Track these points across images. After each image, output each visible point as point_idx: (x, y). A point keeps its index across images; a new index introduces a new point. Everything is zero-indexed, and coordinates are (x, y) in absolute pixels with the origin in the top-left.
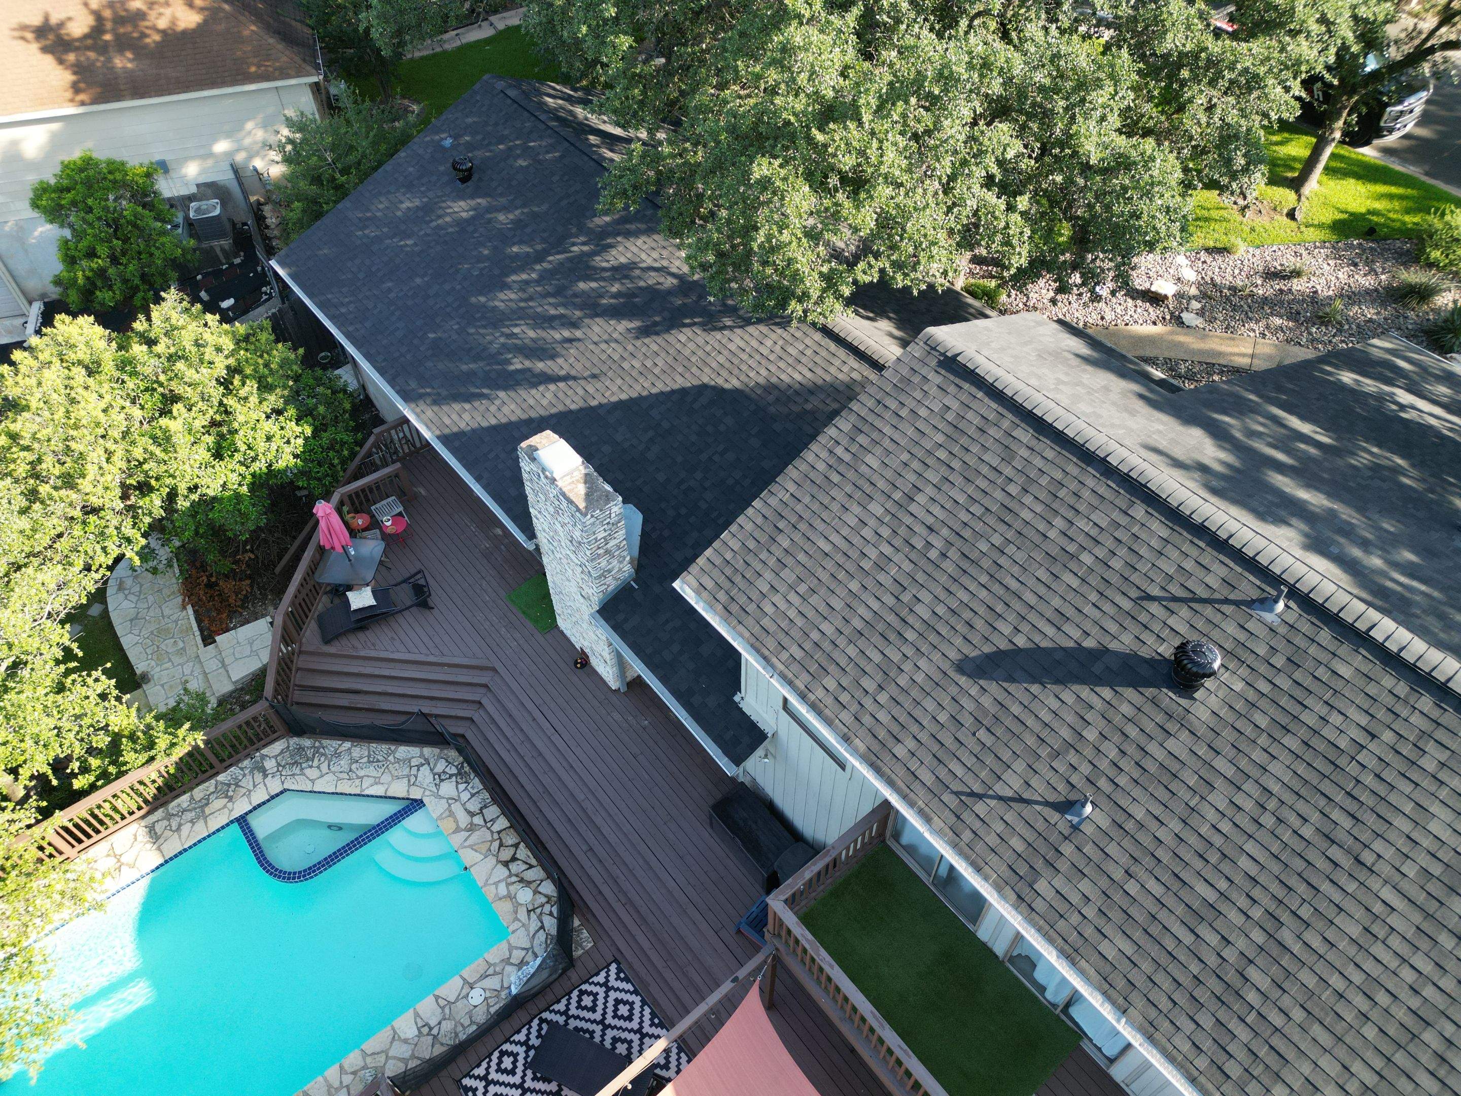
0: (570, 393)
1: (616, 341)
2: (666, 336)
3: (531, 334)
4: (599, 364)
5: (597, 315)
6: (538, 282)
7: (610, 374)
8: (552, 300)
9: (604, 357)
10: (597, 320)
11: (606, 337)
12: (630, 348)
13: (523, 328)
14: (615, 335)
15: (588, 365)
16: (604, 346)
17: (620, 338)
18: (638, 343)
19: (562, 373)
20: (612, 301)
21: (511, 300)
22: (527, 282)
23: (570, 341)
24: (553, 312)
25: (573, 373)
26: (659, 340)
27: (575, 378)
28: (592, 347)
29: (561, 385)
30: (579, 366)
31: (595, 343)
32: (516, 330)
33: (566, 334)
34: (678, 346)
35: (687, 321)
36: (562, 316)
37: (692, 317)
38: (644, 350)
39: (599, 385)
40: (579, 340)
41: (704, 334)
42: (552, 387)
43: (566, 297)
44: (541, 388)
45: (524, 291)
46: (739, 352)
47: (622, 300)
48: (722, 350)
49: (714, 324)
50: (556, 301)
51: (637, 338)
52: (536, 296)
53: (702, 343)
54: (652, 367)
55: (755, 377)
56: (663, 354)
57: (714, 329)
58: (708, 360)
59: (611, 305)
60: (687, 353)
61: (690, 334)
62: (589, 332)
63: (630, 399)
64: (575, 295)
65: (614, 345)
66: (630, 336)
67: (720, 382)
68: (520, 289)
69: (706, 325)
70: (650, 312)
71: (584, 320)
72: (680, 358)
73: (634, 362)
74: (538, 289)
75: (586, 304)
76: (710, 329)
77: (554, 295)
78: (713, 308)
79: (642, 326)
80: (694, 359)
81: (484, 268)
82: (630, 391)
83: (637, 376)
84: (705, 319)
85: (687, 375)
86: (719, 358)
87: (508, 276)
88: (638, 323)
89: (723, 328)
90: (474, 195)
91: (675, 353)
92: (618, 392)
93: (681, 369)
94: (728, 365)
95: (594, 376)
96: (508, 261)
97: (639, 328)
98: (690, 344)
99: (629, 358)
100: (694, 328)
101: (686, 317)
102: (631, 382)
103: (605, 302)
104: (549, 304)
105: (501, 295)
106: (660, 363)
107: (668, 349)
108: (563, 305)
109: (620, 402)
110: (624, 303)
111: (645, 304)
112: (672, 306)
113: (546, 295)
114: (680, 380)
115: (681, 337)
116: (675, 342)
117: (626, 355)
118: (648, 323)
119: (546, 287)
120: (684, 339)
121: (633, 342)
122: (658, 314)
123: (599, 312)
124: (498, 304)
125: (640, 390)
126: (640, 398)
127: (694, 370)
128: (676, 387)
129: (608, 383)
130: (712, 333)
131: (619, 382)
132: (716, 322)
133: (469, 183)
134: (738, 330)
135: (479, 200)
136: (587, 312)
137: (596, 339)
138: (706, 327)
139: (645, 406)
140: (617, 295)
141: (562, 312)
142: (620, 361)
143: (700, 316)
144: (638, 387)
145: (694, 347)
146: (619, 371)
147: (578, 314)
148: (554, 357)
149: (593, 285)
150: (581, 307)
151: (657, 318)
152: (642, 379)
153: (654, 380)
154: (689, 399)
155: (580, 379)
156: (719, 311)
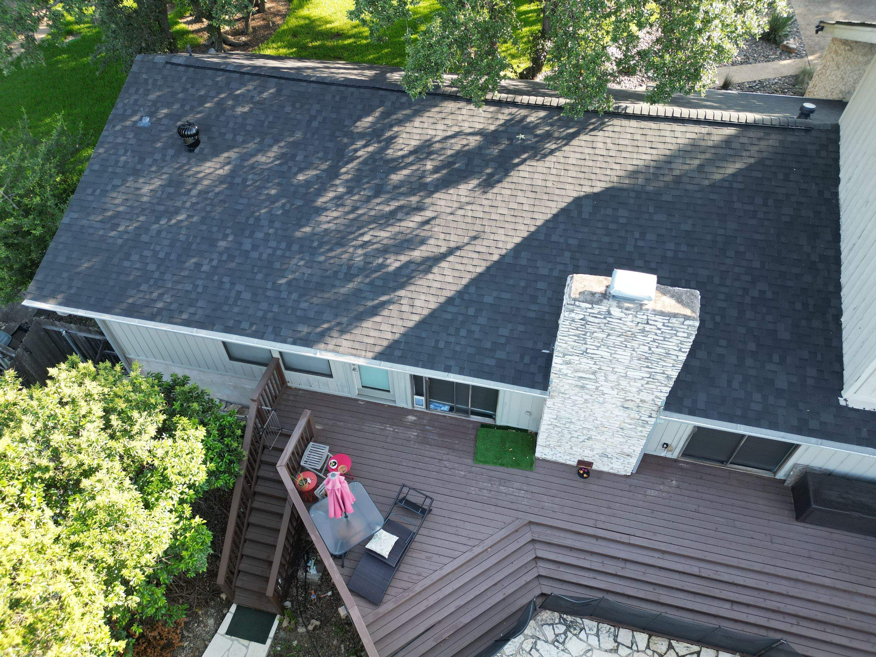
3: (383, 234)
5: (433, 192)
7: (487, 229)
8: (378, 200)
9: (469, 220)
10: (436, 195)
12: (484, 202)
13: (372, 233)
14: (463, 199)
16: (461, 212)
17: (468, 200)
18: (489, 195)
20: (436, 176)
21: (336, 218)
22: (339, 198)
23: (426, 223)
24: (387, 209)
25: (453, 245)
27: (459, 248)
28: (451, 217)
30: (453, 238)
35: (516, 161)
38: (499, 198)
39: (485, 243)
40: (434, 218)
42: (444, 264)
43: (388, 192)
45: (343, 205)
46: (582, 163)
47: (444, 172)
48: (567, 167)
49: (542, 152)
50: (383, 199)
51: (485, 192)
52: (358, 204)
53: (545, 171)
54: (520, 207)
55: (613, 173)
56: (520, 193)
57: (545, 156)
58: (562, 179)
59: (438, 179)
60: (540, 183)
61: (528, 168)
62: (438, 208)
63: (525, 239)
64: (396, 187)
65: (469, 207)
66: (477, 194)
67: (588, 190)
68: (338, 206)
69: (536, 156)
70: (477, 169)
71: (425, 201)
72: (538, 189)
73: (500, 211)
74: (356, 197)
75: (414, 189)
76: (542, 158)
77: (376, 196)
78: (529, 142)
79: (481, 182)
80: (549, 184)
81: (284, 205)
82: (518, 233)
83: (513, 219)
84: (531, 153)
85: (555, 198)
86: (570, 174)
87: (314, 201)
88: (475, 182)
89: (552, 152)
90: (216, 153)
91: (530, 188)
92: (508, 239)
93: (546, 197)
94: (582, 175)
95: (475, 238)
96: (303, 190)
97: (479, 185)
98: (536, 176)
99: (493, 210)
100: (528, 163)
101: (513, 158)
102: (512, 226)
103: (429, 180)
104: (378, 204)
105: (323, 219)
106: (524, 201)
107: (520, 188)
108: (393, 199)
109: (518, 245)
110: (447, 173)
111: (467, 165)
112: (492, 156)
113: (368, 199)
114: (553, 205)
115: (522, 174)
116: (521, 180)
117: (487, 209)
118: (484, 177)
119: (362, 193)
120: (526, 175)
121: (484, 197)
122: (487, 166)
123: (432, 189)
124: (325, 226)
125: (526, 228)
126: (532, 234)
127: (557, 192)
128: (555, 211)
129: (492, 237)
130: (546, 159)
131: (502, 231)
132: (542, 150)
133: (201, 145)
134: (566, 148)
135: (226, 155)
136: (421, 194)
137: (449, 210)
138: (537, 158)
139: (542, 237)
140: (436, 170)
141: (396, 205)
142: (487, 216)
143: (525, 152)
144: (522, 227)
145: (541, 177)
146: (493, 223)
147: (414, 199)
148: (423, 242)
149: (406, 172)
150: (412, 192)
151: (489, 171)
152: (519, 220)
153: (530, 215)
154: (575, 214)
155: (463, 246)
156: (537, 142)
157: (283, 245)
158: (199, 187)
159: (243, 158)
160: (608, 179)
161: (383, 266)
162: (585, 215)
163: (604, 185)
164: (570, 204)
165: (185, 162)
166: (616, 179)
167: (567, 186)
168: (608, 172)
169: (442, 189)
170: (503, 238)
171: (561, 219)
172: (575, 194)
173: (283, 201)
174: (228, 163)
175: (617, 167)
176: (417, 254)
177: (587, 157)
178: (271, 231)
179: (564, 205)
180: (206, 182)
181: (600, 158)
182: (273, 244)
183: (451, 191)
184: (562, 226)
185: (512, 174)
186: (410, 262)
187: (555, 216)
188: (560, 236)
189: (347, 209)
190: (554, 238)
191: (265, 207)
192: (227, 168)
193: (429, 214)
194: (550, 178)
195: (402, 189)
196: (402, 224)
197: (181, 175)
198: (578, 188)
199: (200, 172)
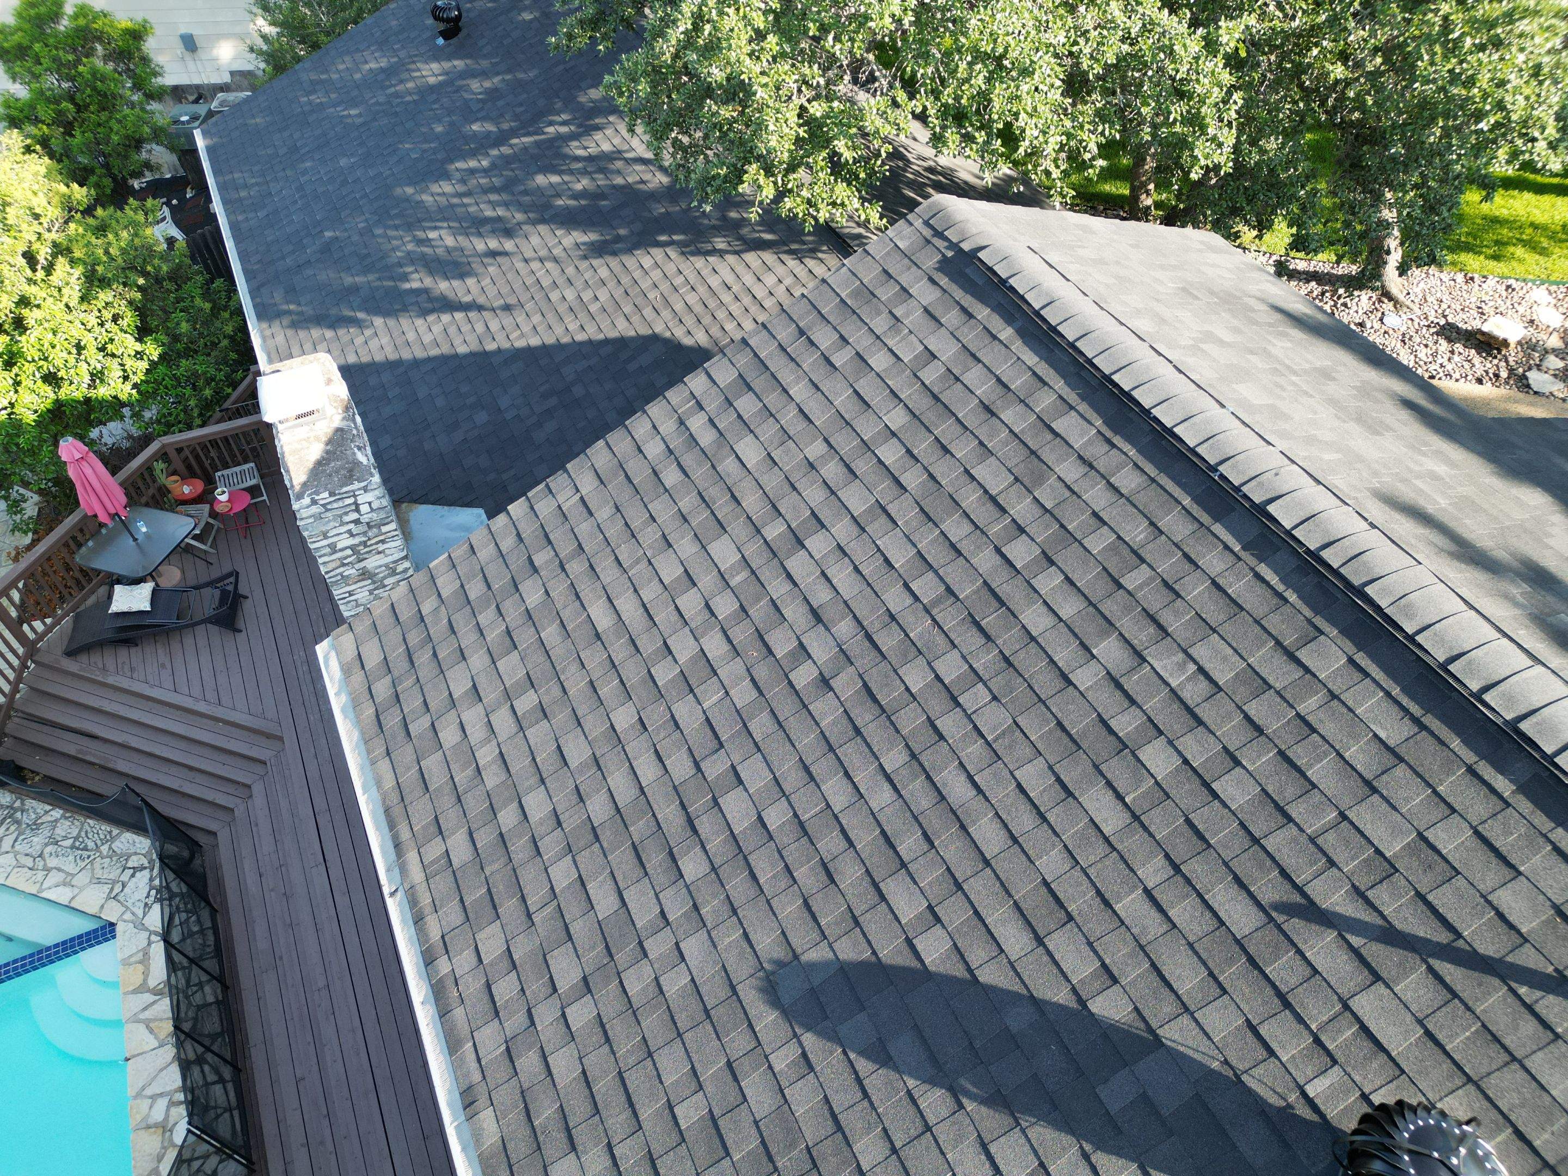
2: (625, 258)
3: (450, 241)
5: (543, 221)
6: (486, 172)
7: (529, 306)
8: (494, 197)
9: (530, 282)
10: (542, 227)
12: (570, 270)
13: (443, 232)
14: (557, 251)
16: (535, 265)
17: (560, 254)
18: (583, 265)
20: (570, 202)
22: (472, 172)
24: (489, 213)
25: (481, 300)
26: (614, 262)
28: (520, 265)
30: (492, 292)
33: (493, 244)
34: (637, 274)
35: (663, 238)
36: (498, 220)
38: (588, 274)
39: (507, 321)
40: (506, 254)
41: (680, 259)
43: (513, 193)
45: (464, 183)
46: (721, 291)
47: (583, 202)
48: (698, 285)
49: (699, 246)
50: (499, 198)
51: (585, 257)
52: (476, 190)
53: (671, 272)
54: (590, 303)
56: (612, 283)
57: (696, 252)
58: (672, 297)
59: (567, 208)
60: (646, 284)
61: (660, 257)
62: (524, 244)
64: (525, 192)
65: (550, 265)
66: (576, 253)
67: (679, 333)
69: (687, 246)
70: (615, 222)
71: (524, 227)
72: (633, 291)
73: (568, 292)
74: (484, 181)
75: (535, 205)
76: (690, 253)
77: (500, 191)
78: (706, 221)
79: (599, 241)
80: (652, 294)
81: (429, 149)
82: (546, 334)
83: (565, 313)
84: (688, 237)
85: (635, 318)
86: (690, 296)
87: (453, 162)
88: (594, 237)
89: (710, 252)
90: (452, 56)
91: (629, 284)
92: (530, 334)
93: (628, 308)
94: (698, 308)
95: (507, 307)
97: (592, 243)
98: (655, 272)
99: (564, 285)
100: (670, 249)
101: (663, 232)
102: (554, 322)
103: (560, 202)
104: (489, 202)
106: (603, 296)
107: (621, 276)
108: (506, 204)
109: (526, 349)
110: (585, 206)
111: (613, 209)
112: (649, 215)
113: (490, 190)
114: (622, 324)
115: (645, 260)
116: (634, 267)
117: (560, 281)
118: (608, 238)
119: (494, 179)
120: (648, 264)
121: (578, 262)
122: (628, 225)
123: (547, 217)
124: (426, 199)
125: (561, 334)
126: (556, 347)
127: (648, 312)
128: (613, 334)
129: (521, 319)
130: (692, 259)
131: (536, 318)
132: (703, 243)
134: (731, 258)
136: (533, 215)
137: (529, 254)
138: (686, 250)
139: (559, 359)
140: (580, 195)
141: (500, 213)
142: (549, 289)
143: (684, 233)
144: (559, 329)
145: (658, 277)
146: (543, 303)
147: (519, 218)
148: (464, 275)
149: (555, 179)
150: (528, 208)
151: (623, 232)
152: (569, 319)
153: (585, 320)
154: (625, 356)
155: (486, 309)
156: (712, 227)
157: (375, 195)
158: (400, 87)
160: (719, 335)
161: (406, 277)
162: (632, 367)
163: (702, 341)
164: (638, 338)
167: (665, 312)
168: (731, 327)
169: (556, 223)
170: (527, 329)
171: (605, 350)
172: (659, 328)
173: (433, 145)
176: (443, 286)
177: (736, 288)
178: (386, 173)
179: (631, 334)
180: (410, 85)
181: (747, 301)
182: (370, 188)
183: (560, 232)
184: (593, 361)
185: (637, 252)
186: (427, 291)
187: (605, 342)
188: (576, 372)
189: (462, 189)
190: (567, 369)
191: (414, 143)
194: (664, 286)
195: (526, 198)
196: (476, 241)
197: (404, 65)
198: (673, 323)
199: (419, 70)
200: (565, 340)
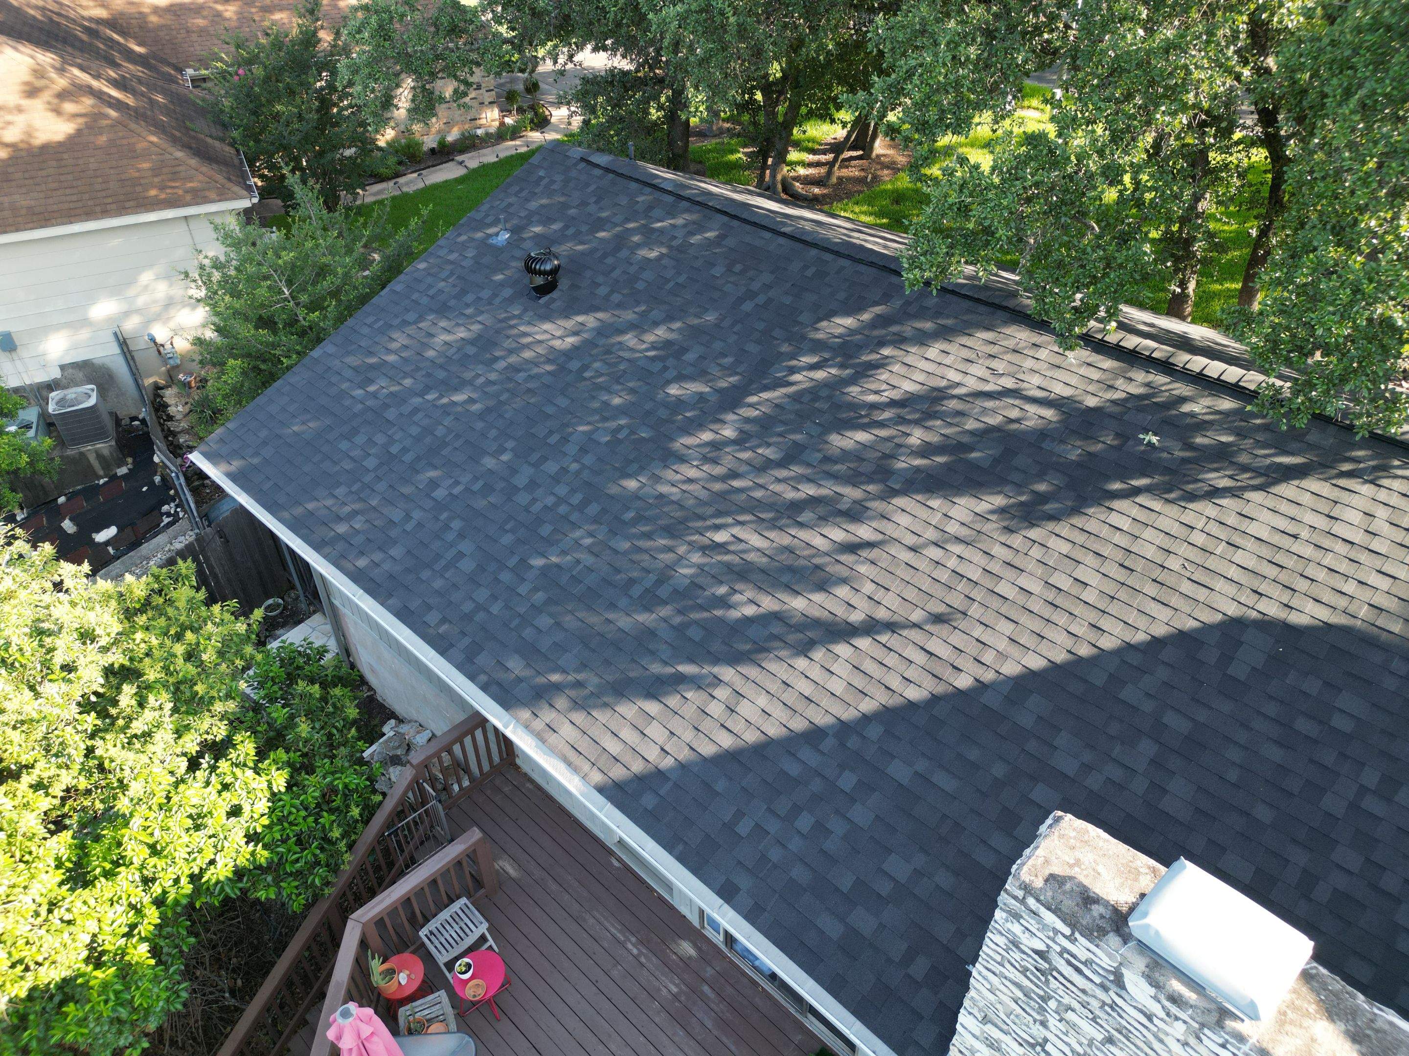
0: (891, 660)
1: (958, 540)
2: (1078, 521)
3: (756, 541)
4: (938, 591)
5: (895, 493)
6: (740, 442)
7: (975, 611)
8: (783, 473)
9: (944, 576)
10: (900, 501)
11: (931, 534)
12: (997, 550)
13: (736, 531)
14: (952, 528)
15: (911, 594)
16: (934, 553)
17: (963, 532)
18: (1016, 541)
19: (856, 617)
20: (918, 462)
21: (690, 481)
22: (716, 445)
23: (853, 548)
24: (791, 495)
25: (881, 614)
26: (1063, 528)
27: (891, 627)
28: (906, 556)
29: (864, 643)
30: (890, 600)
31: (913, 549)
32: (720, 537)
33: (837, 535)
34: (1118, 538)
35: (1117, 486)
36: (813, 501)
37: (1122, 479)
38: (1036, 552)
39: (956, 639)
40: (871, 545)
41: (1173, 511)
42: (842, 649)
43: (809, 465)
44: (818, 654)
45: (715, 462)
46: (1286, 542)
47: (940, 459)
48: (1237, 539)
49: (1190, 487)
50: (792, 474)
51: (1009, 530)
52: (744, 468)
53: (1175, 529)
54: (1076, 590)
55: (1365, 595)
56: (1090, 559)
57: (1192, 497)
58: (1212, 563)
59: (918, 470)
60: (1150, 552)
61: (1135, 512)
62: (889, 529)
63: (1054, 667)
64: (827, 459)
65: (957, 549)
66: (988, 527)
67: (1272, 610)
68: (706, 459)
69: (1170, 491)
70: (1016, 477)
71: (869, 504)
72: (1139, 565)
73: (1024, 581)
74: (745, 455)
75: (861, 474)
76: (1182, 498)
77: (782, 464)
78: (1165, 455)
79: (1012, 506)
80: (1174, 563)
81: (620, 428)
82: (1044, 648)
83: (1047, 612)
84: (1158, 479)
85: (1175, 601)
86: (1239, 557)
87: (672, 440)
88: (999, 501)
89: (1214, 493)
90: (567, 312)
91: (1119, 556)
92: (1014, 651)
93: (1151, 589)
94: (1271, 572)
95: (938, 619)
96: (663, 413)
97: (1002, 511)
98: (1148, 534)
99: (1009, 574)
100: (1140, 499)
101: (1109, 478)
102: (1037, 625)
103: (901, 465)
104: (779, 480)
105: (669, 475)
106: (1093, 579)
107: (1096, 547)
108: (809, 480)
109: (1030, 675)
110: (945, 464)
111: (996, 461)
112: (1062, 460)
113: (767, 465)
114: (1163, 614)
115: (1115, 519)
116: (1105, 531)
117: (995, 567)
118: (1023, 498)
119: (760, 451)
120: (1125, 524)
121: (1003, 539)
122: (1040, 477)
123: (897, 487)
124: (664, 489)
125: (1069, 643)
126: (1079, 661)
127: (1186, 587)
128: (1160, 631)
129: (977, 631)
130: (1191, 506)
131: (1007, 628)
132: (1189, 483)
133: (555, 294)
134: (1256, 496)
135: (580, 319)
136: (871, 488)
137: (910, 540)
138: (1172, 496)
139: (1099, 679)
140: (926, 450)
141: (811, 492)
142: (988, 583)
143: (1144, 475)
144: (1061, 638)
145: (1160, 539)
146: (995, 603)
147: (851, 493)
148: (822, 586)
149: (862, 436)
150: (853, 479)
151: (1042, 487)
152: (1062, 619)
153: (1092, 616)
154: (1211, 656)
155: (904, 627)
156: (1184, 460)
157: (576, 499)
158: (512, 359)
159: (603, 331)
160: (1342, 602)
161: (723, 602)
162: (1239, 670)
163: (1324, 615)
164: (1207, 628)
165: (516, 313)
166: (1363, 612)
167: (1219, 585)
168: (1350, 587)
169: (918, 491)
170: (1002, 645)
171: (1167, 654)
172: (1232, 610)
173: (622, 422)
174: (576, 333)
175: (1384, 583)
176: (800, 605)
177: (1305, 534)
178: (574, 466)
179: (1191, 624)
180: (527, 354)
181: (1341, 548)
182: (562, 490)
183: (935, 503)
184: (1162, 673)
185: (1091, 511)
186: (776, 616)
187: (1156, 642)
188: (1148, 694)
189: (718, 470)
190: (1128, 693)
191: (589, 423)
192: (571, 340)
193: (864, 532)
194: (1183, 550)
195: (838, 467)
196: (803, 535)
197: (498, 332)
198: (1247, 598)
199: (525, 334)
200: (1084, 651)
